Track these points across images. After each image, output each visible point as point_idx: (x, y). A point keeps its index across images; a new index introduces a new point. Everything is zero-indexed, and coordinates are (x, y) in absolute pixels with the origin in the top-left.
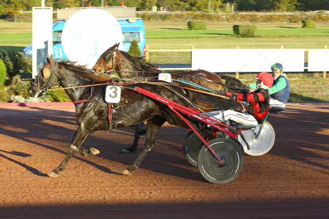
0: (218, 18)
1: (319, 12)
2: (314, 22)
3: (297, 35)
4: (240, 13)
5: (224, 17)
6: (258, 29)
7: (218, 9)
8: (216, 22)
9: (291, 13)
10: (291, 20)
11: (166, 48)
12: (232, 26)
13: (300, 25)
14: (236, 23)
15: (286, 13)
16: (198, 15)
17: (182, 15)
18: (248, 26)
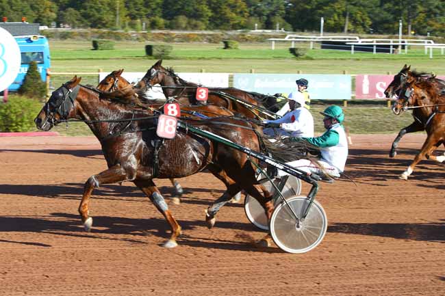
0: (128, 38)
1: (244, 32)
2: (237, 43)
3: (219, 57)
4: (153, 32)
5: (134, 35)
6: (174, 49)
7: (127, 28)
8: (125, 41)
9: (211, 32)
10: (212, 40)
11: (69, 70)
12: (144, 46)
13: (222, 45)
14: (149, 43)
15: (205, 32)
16: (104, 33)
17: (86, 33)
18: (162, 46)
